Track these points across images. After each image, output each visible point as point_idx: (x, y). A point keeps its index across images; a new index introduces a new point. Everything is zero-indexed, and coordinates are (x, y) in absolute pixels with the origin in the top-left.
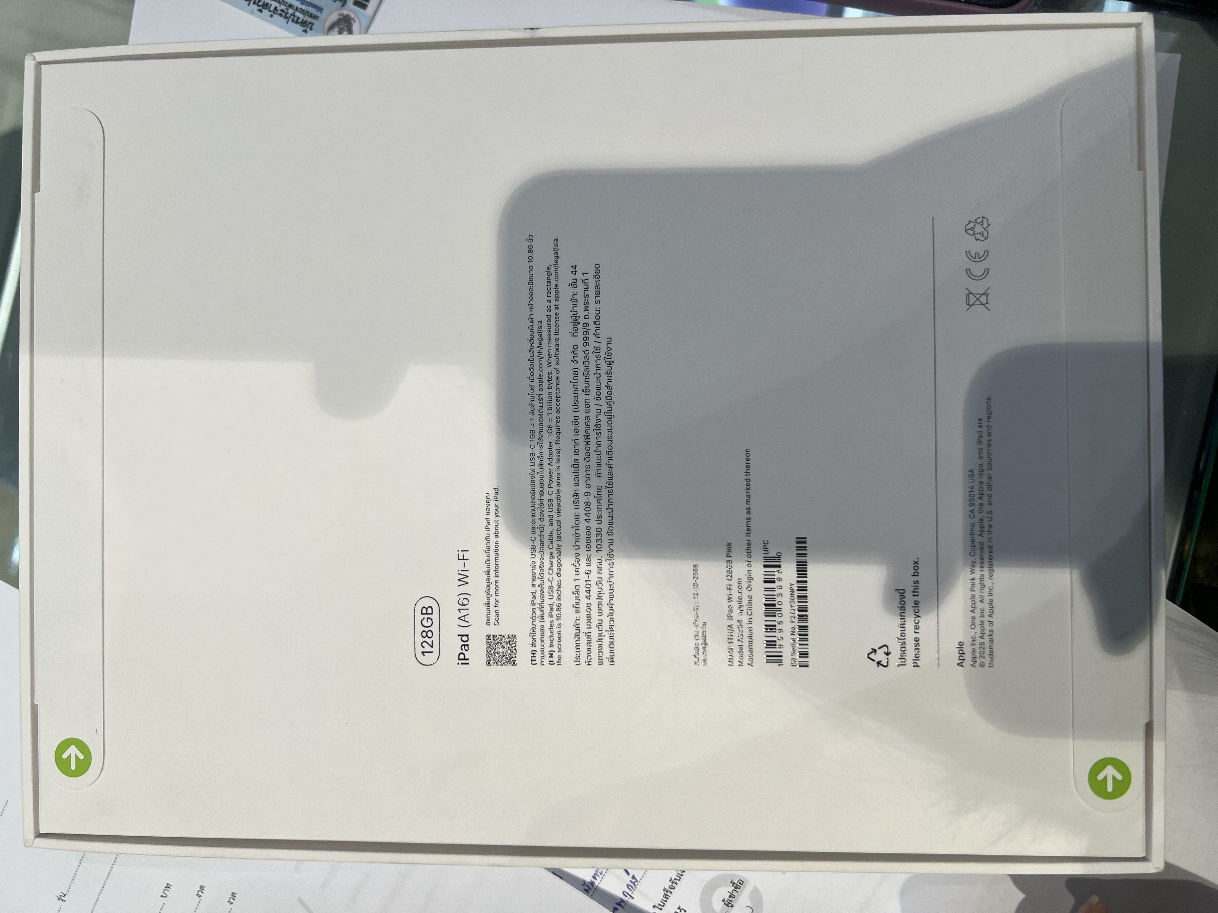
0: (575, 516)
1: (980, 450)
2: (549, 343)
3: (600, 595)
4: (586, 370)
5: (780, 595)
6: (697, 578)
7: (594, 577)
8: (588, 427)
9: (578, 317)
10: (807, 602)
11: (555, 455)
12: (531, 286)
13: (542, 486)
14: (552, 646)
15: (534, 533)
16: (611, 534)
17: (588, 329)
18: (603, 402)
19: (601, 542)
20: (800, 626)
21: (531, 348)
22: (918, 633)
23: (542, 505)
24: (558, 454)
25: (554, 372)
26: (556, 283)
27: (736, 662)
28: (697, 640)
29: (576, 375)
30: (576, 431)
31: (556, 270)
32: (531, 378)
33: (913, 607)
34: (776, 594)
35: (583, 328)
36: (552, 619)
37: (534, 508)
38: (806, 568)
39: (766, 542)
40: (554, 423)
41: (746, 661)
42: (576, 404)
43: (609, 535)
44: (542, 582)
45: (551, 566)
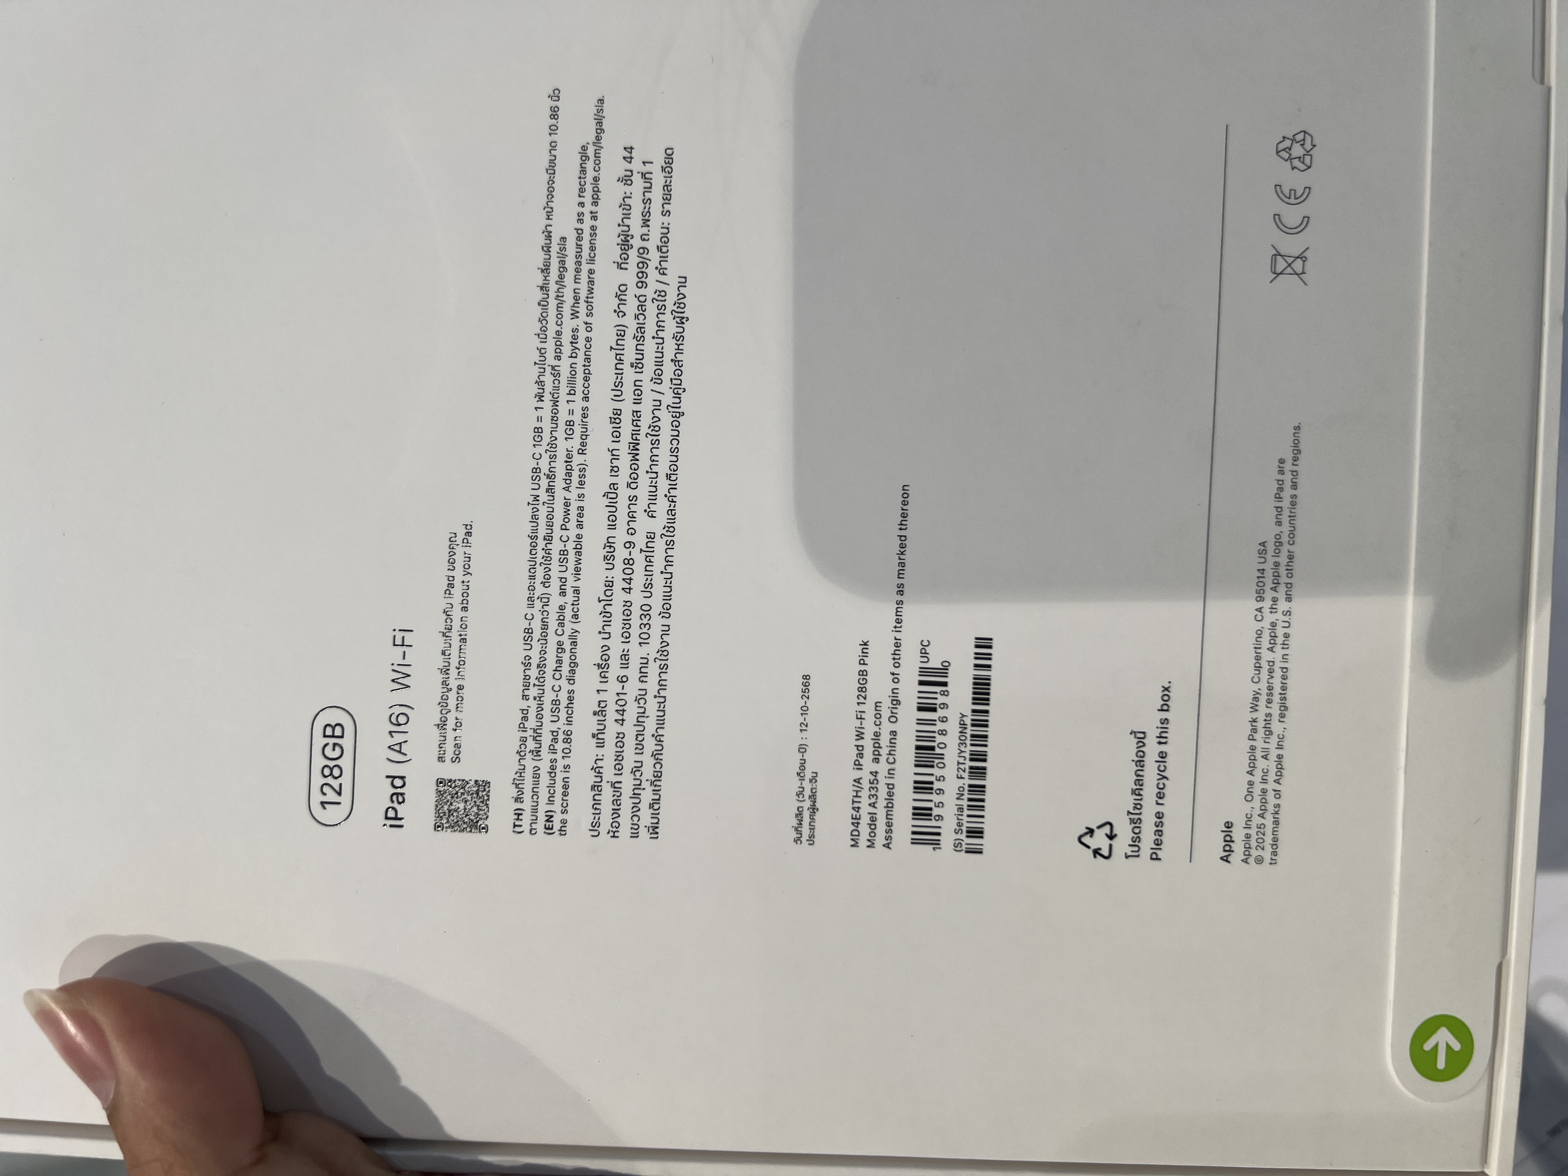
0: (606, 581)
1: (1279, 509)
2: (577, 277)
3: (640, 719)
4: (639, 330)
5: (943, 733)
6: (808, 698)
7: (633, 688)
8: (637, 428)
9: (630, 237)
10: (986, 746)
11: (576, 474)
12: (552, 176)
13: (550, 526)
14: (551, 801)
15: (531, 606)
16: (667, 615)
17: (647, 259)
18: (666, 387)
19: (648, 629)
20: (970, 786)
21: (544, 284)
22: (1162, 804)
23: (549, 559)
24: (582, 473)
25: (582, 327)
26: (596, 174)
27: (863, 841)
28: (801, 801)
29: (620, 337)
30: (616, 436)
31: (597, 151)
32: (541, 336)
33: (1157, 761)
34: (937, 731)
35: (638, 256)
36: (553, 756)
37: (534, 563)
38: (989, 689)
39: (927, 644)
40: (577, 418)
41: (880, 839)
42: (619, 388)
43: (663, 617)
44: (541, 692)
45: (558, 665)
